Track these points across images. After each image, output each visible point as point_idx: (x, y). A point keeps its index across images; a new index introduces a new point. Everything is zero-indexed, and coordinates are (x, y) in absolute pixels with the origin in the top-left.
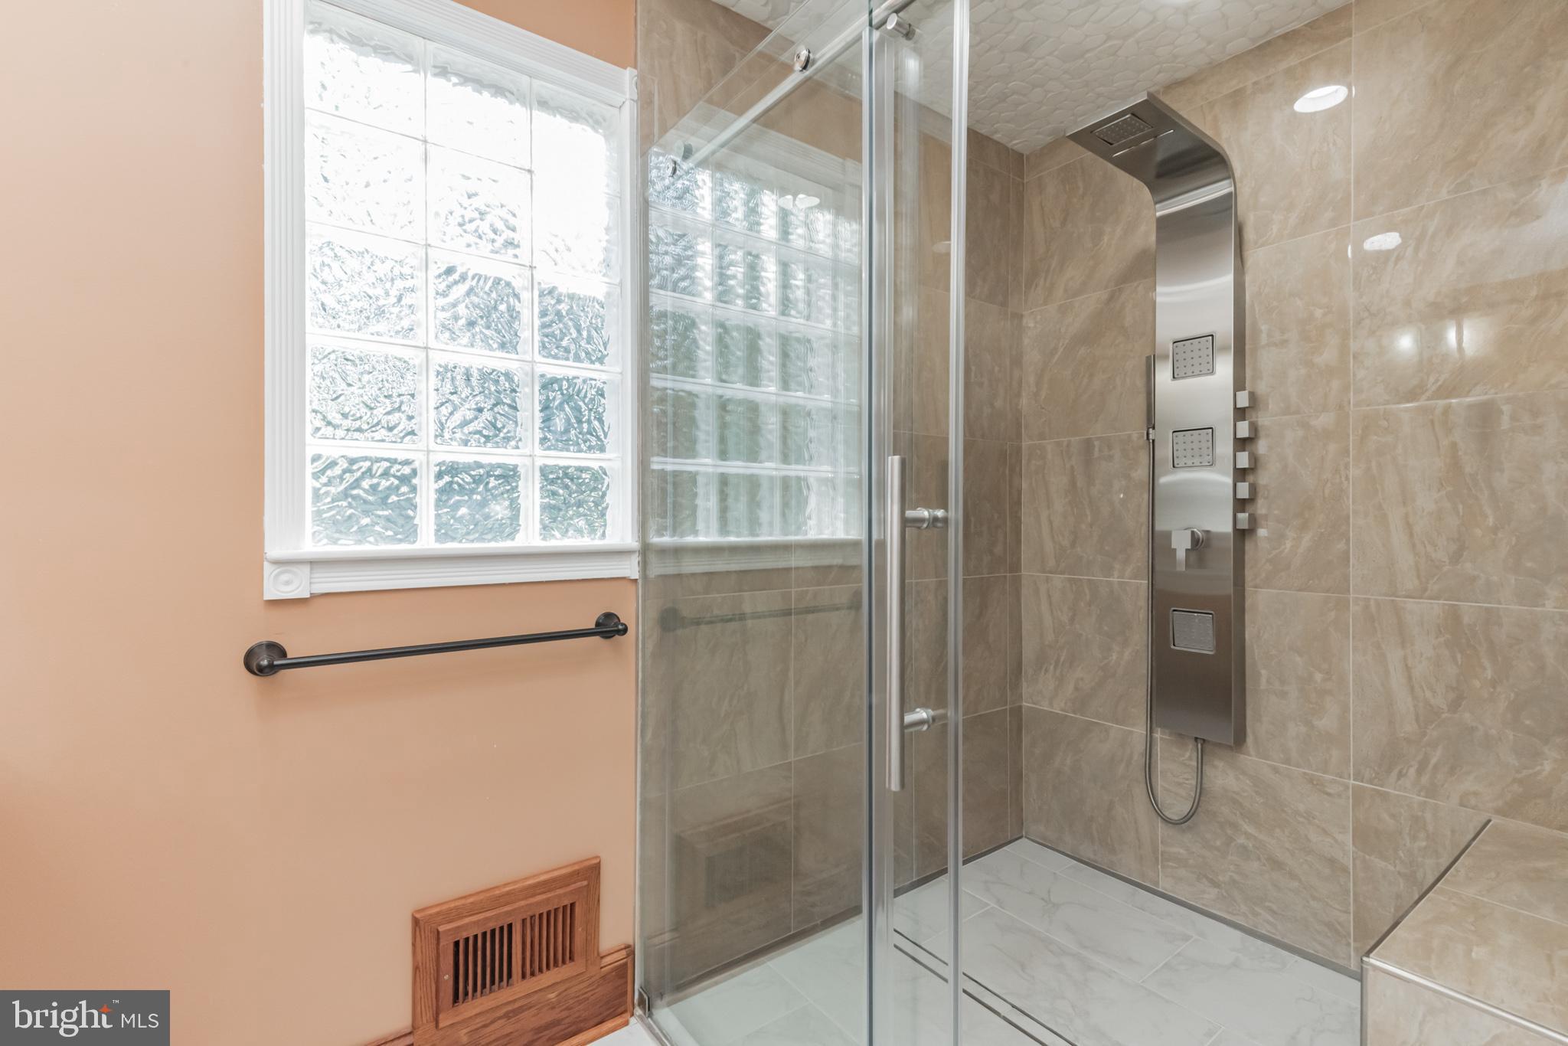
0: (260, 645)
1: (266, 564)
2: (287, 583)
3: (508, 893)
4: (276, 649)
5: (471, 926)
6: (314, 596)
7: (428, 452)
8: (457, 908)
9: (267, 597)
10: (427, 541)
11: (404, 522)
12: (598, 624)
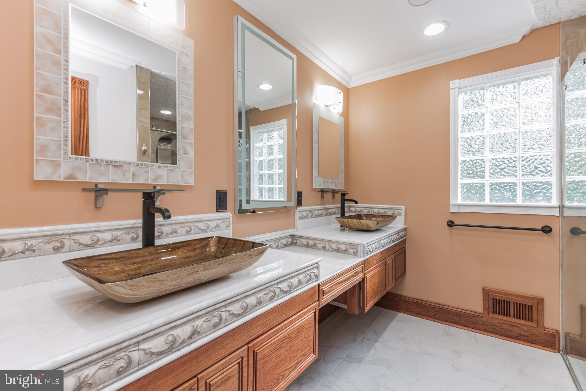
0: (450, 221)
1: (450, 205)
2: (454, 209)
3: (509, 293)
4: (453, 222)
5: (498, 297)
6: (459, 213)
7: (487, 181)
8: (494, 291)
9: (450, 212)
10: (487, 202)
11: (482, 197)
12: (542, 228)
